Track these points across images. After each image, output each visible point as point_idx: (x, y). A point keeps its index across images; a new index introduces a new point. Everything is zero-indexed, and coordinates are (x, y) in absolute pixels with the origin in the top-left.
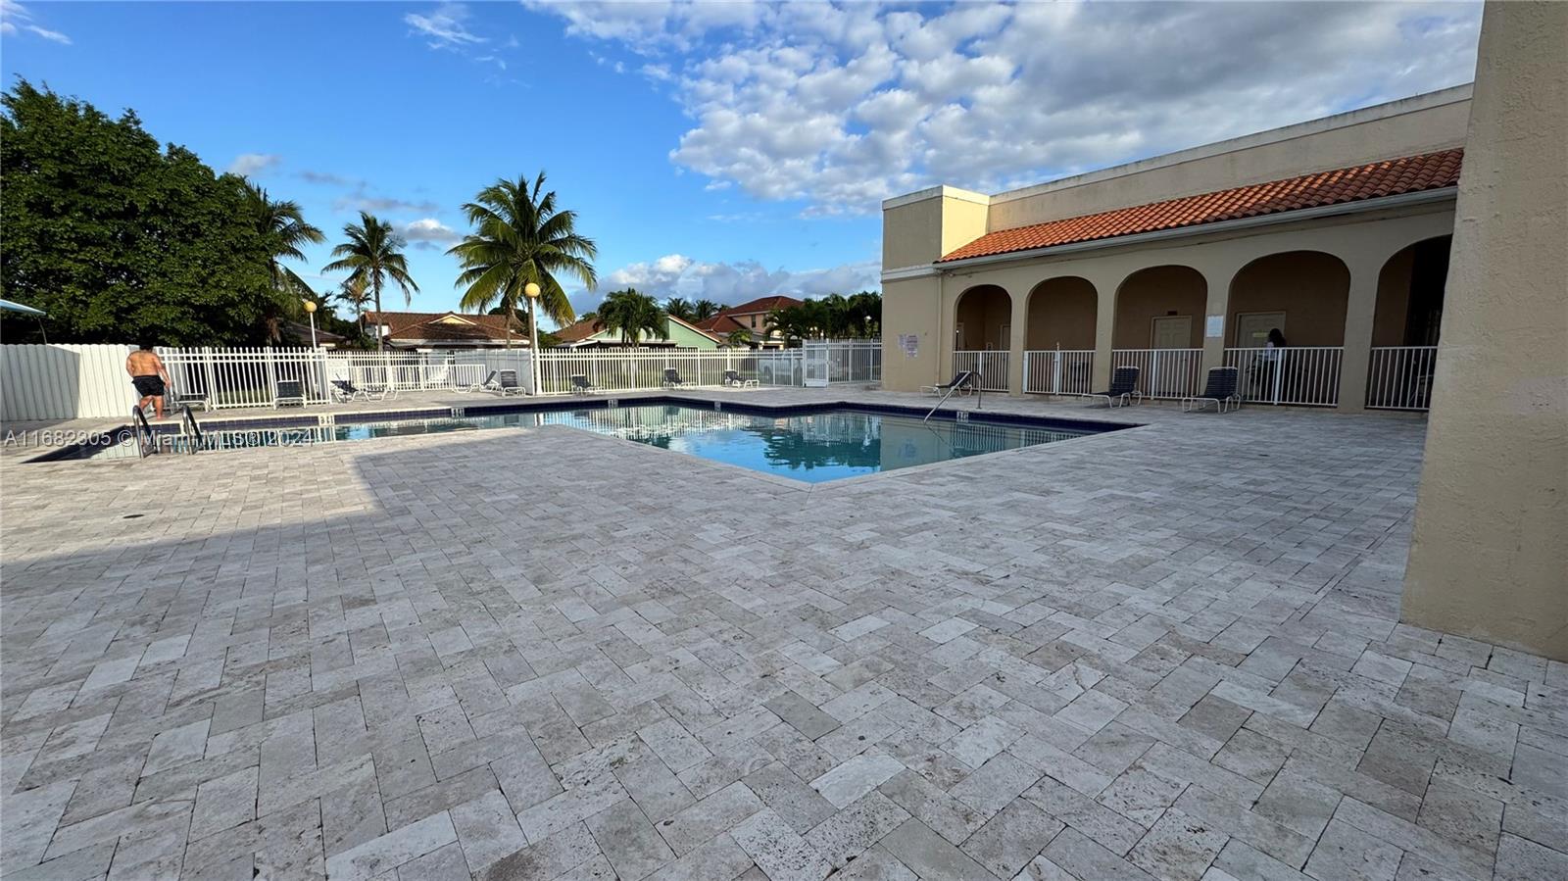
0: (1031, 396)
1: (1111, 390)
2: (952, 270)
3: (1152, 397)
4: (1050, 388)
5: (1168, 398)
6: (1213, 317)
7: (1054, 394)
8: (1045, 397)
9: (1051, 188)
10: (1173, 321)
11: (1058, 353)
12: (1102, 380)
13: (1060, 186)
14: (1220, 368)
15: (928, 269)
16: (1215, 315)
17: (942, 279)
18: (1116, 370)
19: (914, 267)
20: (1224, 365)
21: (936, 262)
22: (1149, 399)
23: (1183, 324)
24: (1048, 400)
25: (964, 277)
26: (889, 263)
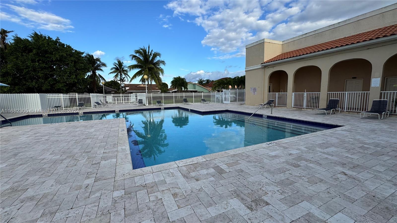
0: (295, 109)
1: (327, 108)
2: (267, 66)
3: (345, 111)
4: (302, 106)
5: (352, 110)
6: (375, 79)
7: (304, 108)
8: (300, 109)
9: (304, 36)
10: (354, 81)
11: (305, 94)
12: (323, 103)
13: (308, 35)
14: (379, 100)
15: (259, 66)
16: (376, 78)
17: (264, 69)
18: (329, 100)
19: (255, 66)
20: (381, 98)
21: (262, 64)
22: (344, 111)
23: (360, 82)
24: (301, 110)
25: (272, 68)
26: (247, 65)
